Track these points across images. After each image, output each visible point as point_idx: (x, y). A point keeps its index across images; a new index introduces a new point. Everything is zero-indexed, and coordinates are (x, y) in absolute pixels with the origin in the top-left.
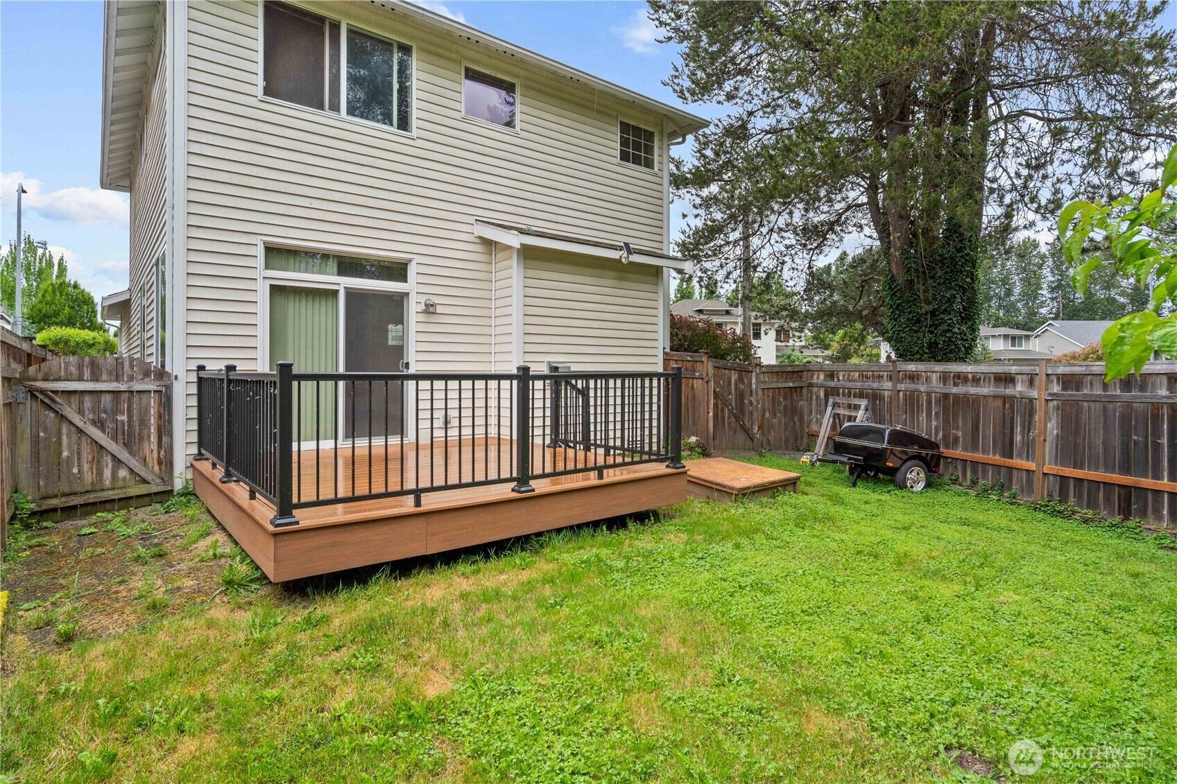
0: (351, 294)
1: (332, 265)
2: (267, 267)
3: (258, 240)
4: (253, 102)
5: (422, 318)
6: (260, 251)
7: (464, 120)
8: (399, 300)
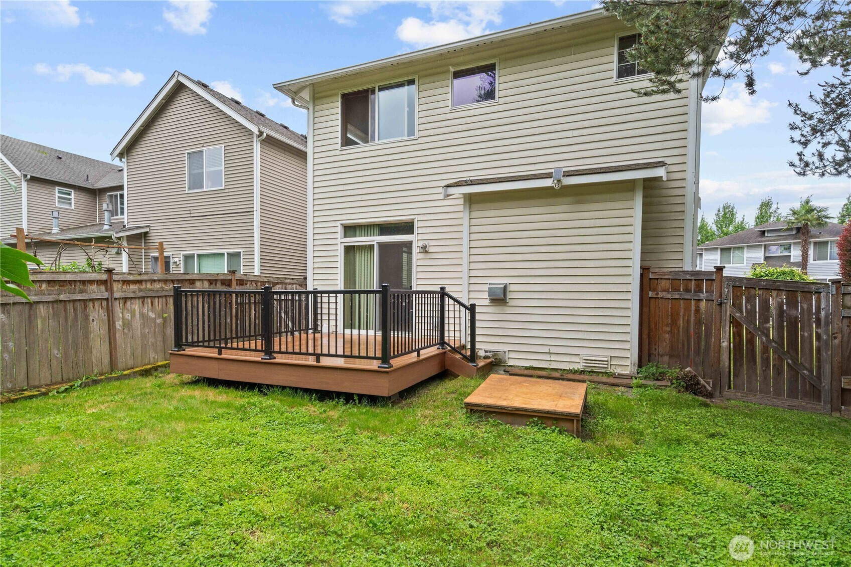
0: (382, 246)
1: (376, 231)
2: (345, 237)
3: (338, 224)
4: (337, 152)
5: (421, 256)
6: (340, 230)
7: (452, 111)
8: (409, 245)
